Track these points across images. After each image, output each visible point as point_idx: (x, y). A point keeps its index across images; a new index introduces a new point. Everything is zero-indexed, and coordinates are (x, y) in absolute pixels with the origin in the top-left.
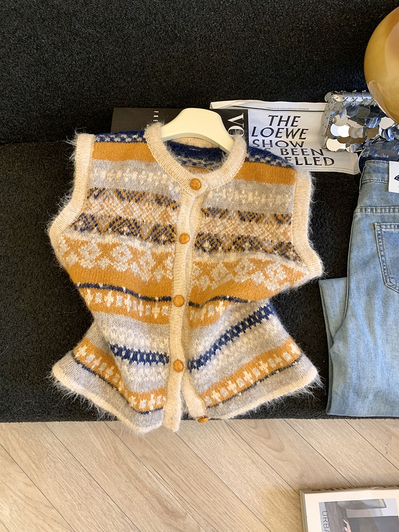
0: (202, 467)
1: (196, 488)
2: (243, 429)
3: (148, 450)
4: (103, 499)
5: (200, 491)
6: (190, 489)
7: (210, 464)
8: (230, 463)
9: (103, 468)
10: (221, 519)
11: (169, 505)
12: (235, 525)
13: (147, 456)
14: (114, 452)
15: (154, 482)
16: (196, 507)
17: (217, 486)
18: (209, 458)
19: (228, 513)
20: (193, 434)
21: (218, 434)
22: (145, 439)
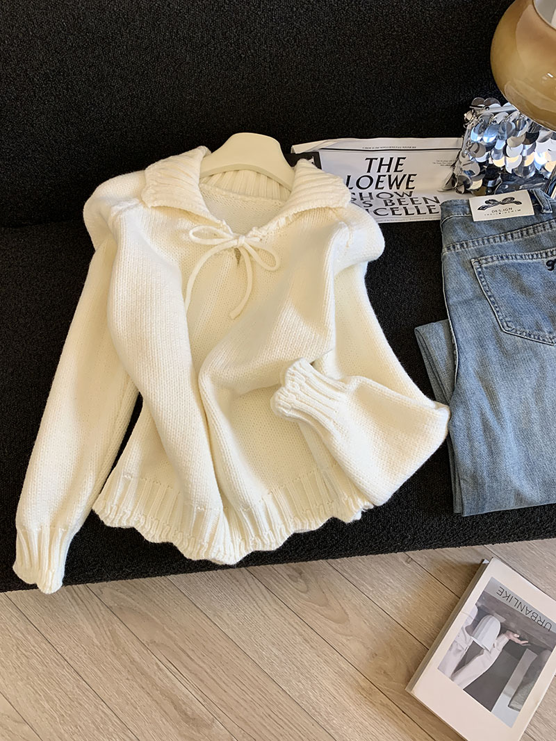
0: (234, 651)
1: (226, 681)
2: (289, 594)
3: (158, 632)
4: (96, 707)
5: (232, 687)
6: (218, 684)
7: (245, 646)
8: (274, 644)
9: (96, 662)
10: (262, 724)
11: (188, 709)
12: (283, 734)
13: (157, 641)
15: (168, 677)
16: (227, 710)
17: (257, 678)
18: (242, 638)
19: (273, 715)
20: (221, 605)
21: (255, 604)
22: (154, 617)
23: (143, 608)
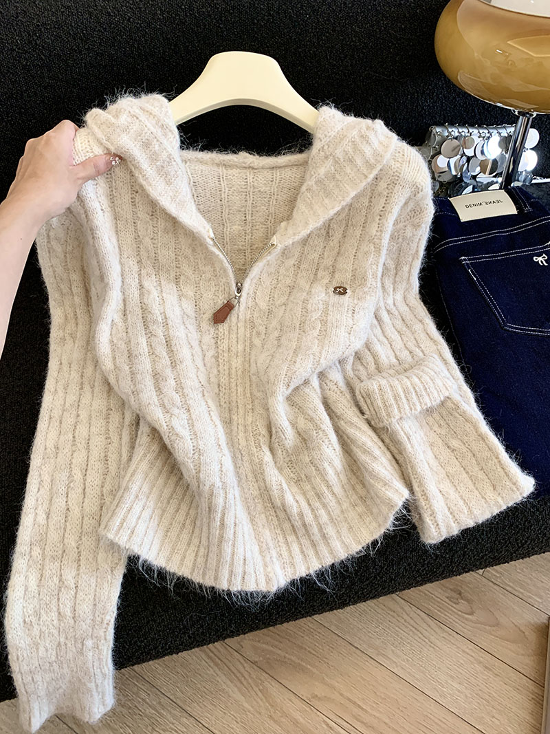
2: (454, 619)
3: (317, 683)
7: (421, 684)
13: (319, 696)
14: (265, 701)
18: (417, 676)
20: (383, 642)
21: (420, 635)
22: (309, 667)
23: (293, 658)
